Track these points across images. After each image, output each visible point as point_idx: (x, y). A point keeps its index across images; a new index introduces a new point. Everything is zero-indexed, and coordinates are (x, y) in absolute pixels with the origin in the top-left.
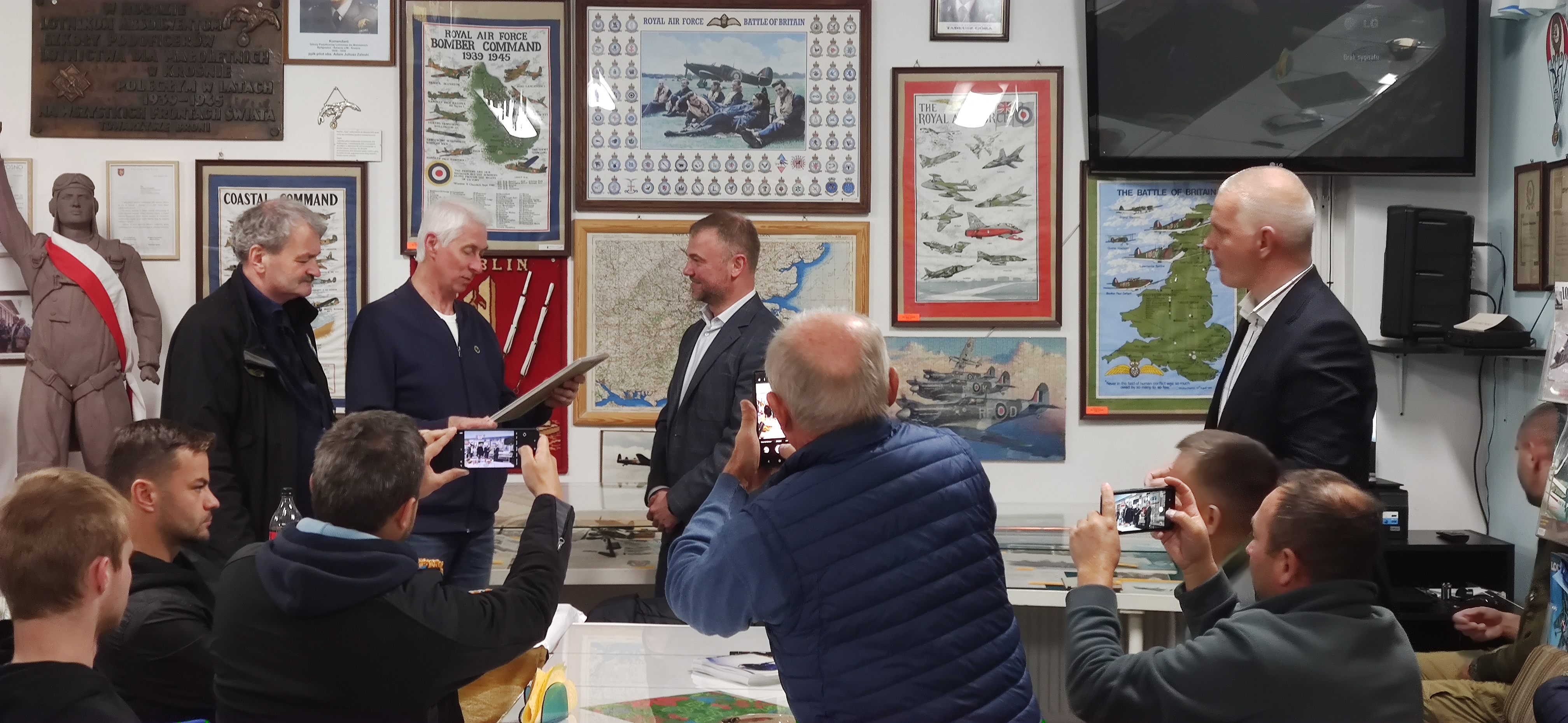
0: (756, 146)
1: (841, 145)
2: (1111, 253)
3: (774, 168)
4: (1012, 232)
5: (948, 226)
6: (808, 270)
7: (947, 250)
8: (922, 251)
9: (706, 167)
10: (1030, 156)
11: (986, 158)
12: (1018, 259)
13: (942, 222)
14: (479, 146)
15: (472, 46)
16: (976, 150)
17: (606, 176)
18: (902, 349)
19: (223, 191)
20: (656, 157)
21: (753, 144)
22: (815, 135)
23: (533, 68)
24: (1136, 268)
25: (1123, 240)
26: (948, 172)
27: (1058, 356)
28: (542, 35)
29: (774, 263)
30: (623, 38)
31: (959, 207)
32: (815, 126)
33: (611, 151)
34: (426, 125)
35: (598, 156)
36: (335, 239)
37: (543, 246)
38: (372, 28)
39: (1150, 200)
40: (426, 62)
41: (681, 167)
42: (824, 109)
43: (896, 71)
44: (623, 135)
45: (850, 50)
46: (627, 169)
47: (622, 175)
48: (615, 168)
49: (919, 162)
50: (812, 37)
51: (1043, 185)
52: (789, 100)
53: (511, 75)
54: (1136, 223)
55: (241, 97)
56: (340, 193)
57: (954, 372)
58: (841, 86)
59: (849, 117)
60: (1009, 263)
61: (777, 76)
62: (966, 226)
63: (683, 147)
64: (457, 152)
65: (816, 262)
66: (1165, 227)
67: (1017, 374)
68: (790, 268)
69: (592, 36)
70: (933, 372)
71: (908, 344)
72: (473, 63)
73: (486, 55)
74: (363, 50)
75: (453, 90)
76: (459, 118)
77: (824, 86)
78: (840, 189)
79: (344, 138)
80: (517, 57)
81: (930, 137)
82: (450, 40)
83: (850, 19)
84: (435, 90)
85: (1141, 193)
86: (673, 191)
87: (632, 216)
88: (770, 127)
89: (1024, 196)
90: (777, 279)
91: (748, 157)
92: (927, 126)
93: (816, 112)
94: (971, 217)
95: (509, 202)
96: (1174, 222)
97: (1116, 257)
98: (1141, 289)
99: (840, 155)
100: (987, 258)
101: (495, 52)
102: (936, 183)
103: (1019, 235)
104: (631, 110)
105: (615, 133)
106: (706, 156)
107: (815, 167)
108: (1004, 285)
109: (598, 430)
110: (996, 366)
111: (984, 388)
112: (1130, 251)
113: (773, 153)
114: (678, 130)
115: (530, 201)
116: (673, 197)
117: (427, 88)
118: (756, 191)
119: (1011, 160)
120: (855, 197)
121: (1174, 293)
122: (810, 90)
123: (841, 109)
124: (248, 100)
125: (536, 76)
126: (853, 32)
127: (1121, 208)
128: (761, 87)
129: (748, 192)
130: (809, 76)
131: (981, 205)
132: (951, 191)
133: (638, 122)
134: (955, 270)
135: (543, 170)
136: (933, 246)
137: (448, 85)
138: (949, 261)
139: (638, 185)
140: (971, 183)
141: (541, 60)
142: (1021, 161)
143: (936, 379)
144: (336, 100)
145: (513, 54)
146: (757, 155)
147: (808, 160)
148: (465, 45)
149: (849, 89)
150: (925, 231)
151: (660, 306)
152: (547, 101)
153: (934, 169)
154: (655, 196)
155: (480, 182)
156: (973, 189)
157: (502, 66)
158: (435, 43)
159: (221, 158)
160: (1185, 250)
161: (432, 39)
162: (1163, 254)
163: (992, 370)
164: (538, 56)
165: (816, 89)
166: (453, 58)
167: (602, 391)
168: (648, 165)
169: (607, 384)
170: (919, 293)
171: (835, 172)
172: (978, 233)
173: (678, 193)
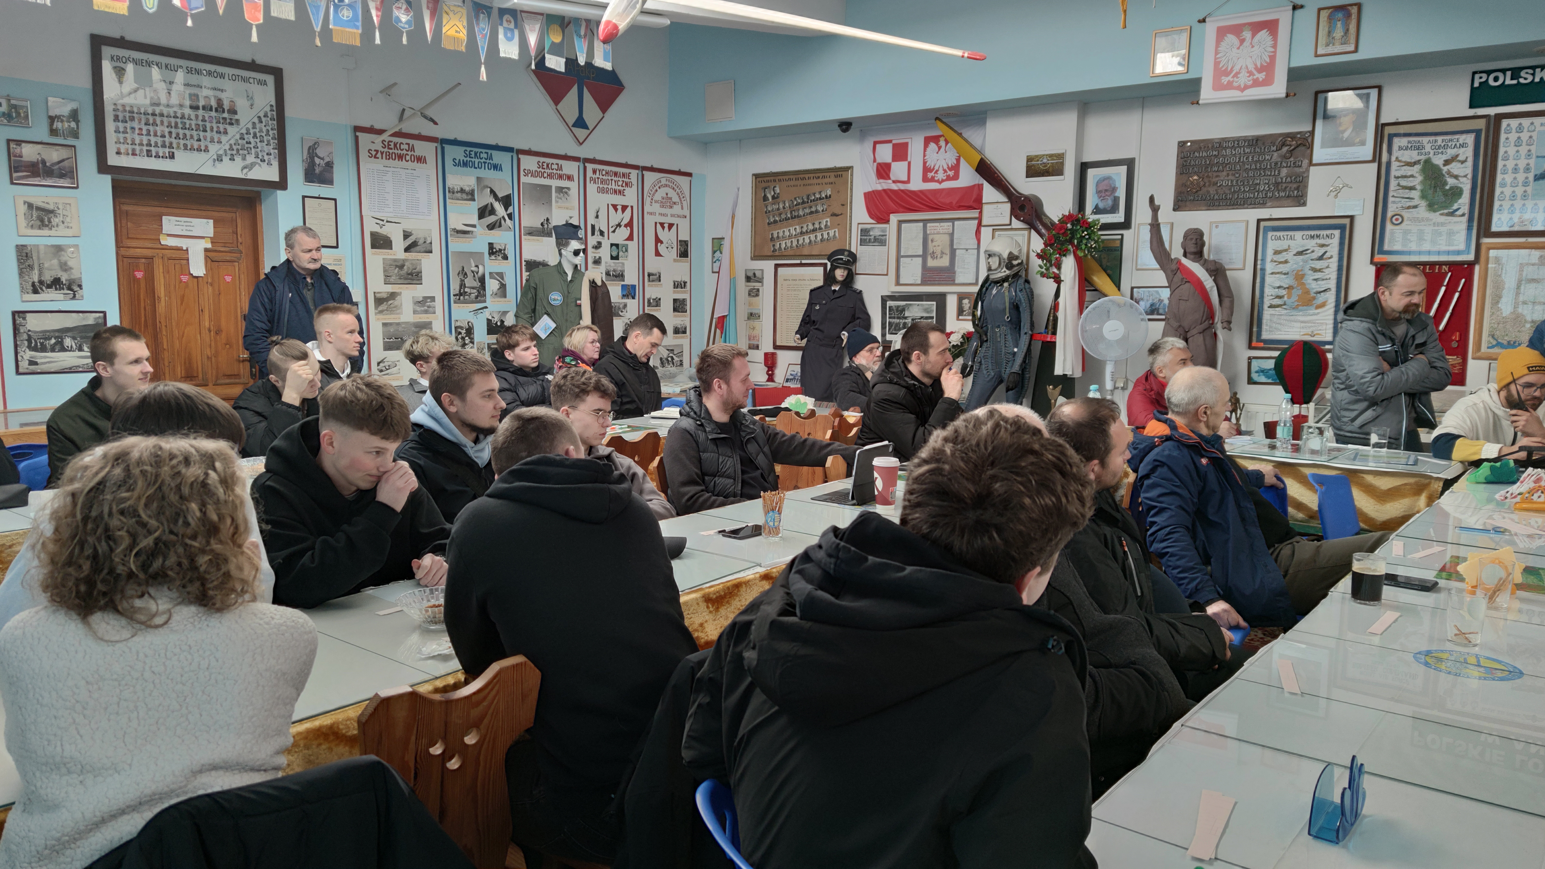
14: (1423, 203)
15: (1423, 148)
17: (1505, 217)
19: (1270, 234)
23: (1461, 158)
28: (1470, 139)
30: (1525, 136)
33: (1510, 203)
34: (1391, 194)
35: (1501, 206)
36: (1331, 257)
37: (1460, 258)
38: (1363, 143)
40: (1394, 159)
44: (1519, 193)
46: (1521, 213)
47: (1517, 217)
48: (1512, 212)
53: (1447, 162)
55: (1284, 185)
56: (1337, 233)
64: (1409, 208)
69: (1503, 137)
72: (1423, 158)
73: (1432, 152)
75: (1409, 174)
76: (1412, 188)
79: (1342, 203)
80: (1451, 152)
82: (1410, 146)
84: (1398, 174)
87: (1522, 240)
95: (1440, 234)
101: (1438, 150)
104: (1527, 178)
105: (1514, 192)
109: (1487, 363)
115: (1453, 233)
117: (1394, 172)
124: (1288, 187)
125: (1463, 162)
133: (1531, 185)
135: (1463, 215)
137: (1408, 170)
139: (1527, 222)
141: (1468, 153)
144: (1338, 183)
145: (1449, 151)
148: (1419, 148)
152: (1470, 176)
154: (1539, 228)
155: (1423, 223)
157: (1441, 158)
158: (1400, 148)
159: (1271, 217)
161: (1399, 146)
164: (1466, 151)
166: (1410, 156)
167: (1492, 340)
169: (1496, 337)
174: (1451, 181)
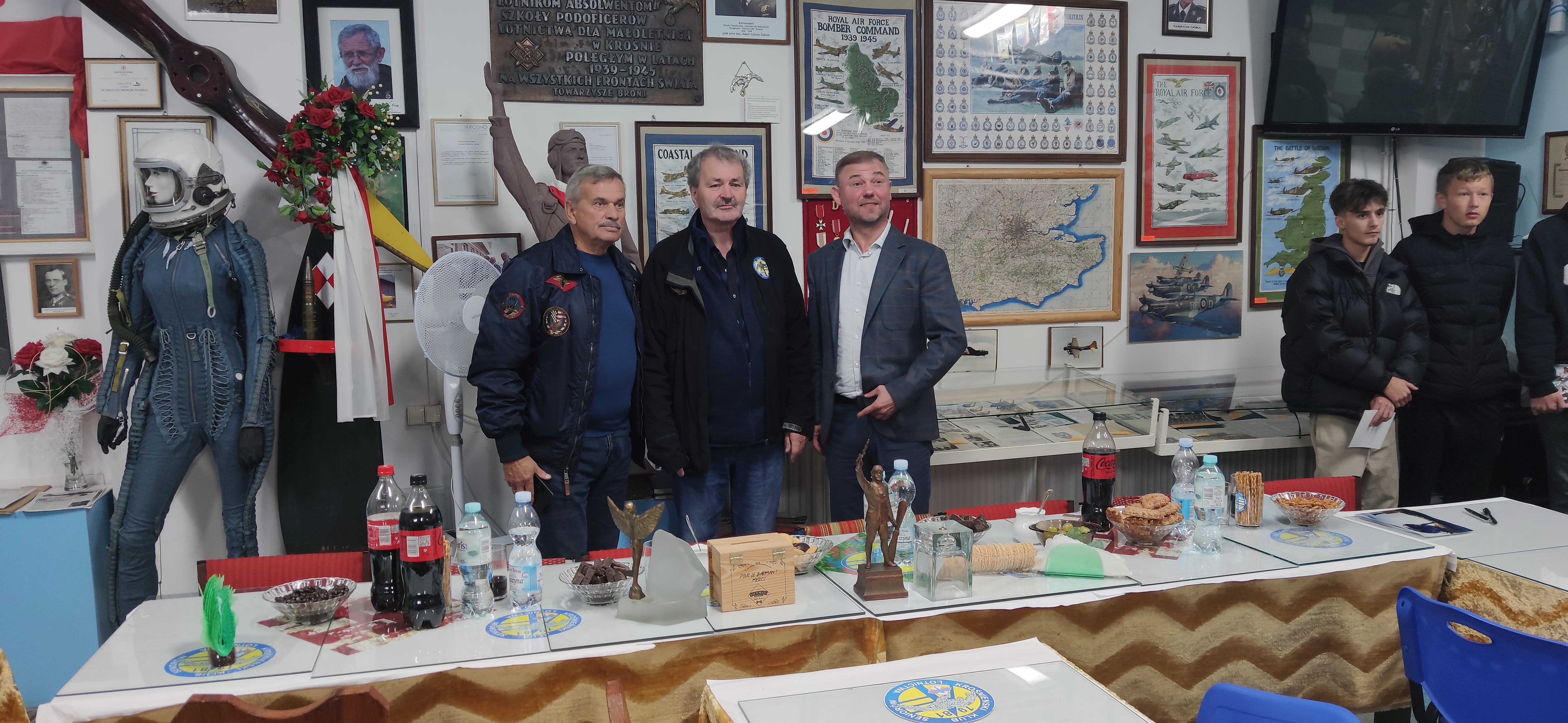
0: (1051, 111)
1: (1106, 111)
2: (1270, 191)
3: (1062, 128)
4: (1211, 176)
5: (1172, 172)
6: (1083, 205)
7: (1172, 189)
8: (1156, 189)
9: (1016, 128)
10: (1223, 121)
11: (1197, 122)
12: (1215, 195)
13: (1169, 168)
14: (855, 109)
15: (848, 29)
16: (1191, 116)
17: (946, 134)
18: (1143, 262)
19: (656, 147)
20: (981, 119)
21: (1049, 110)
22: (1090, 103)
23: (893, 48)
24: (1284, 201)
25: (1277, 181)
26: (1173, 132)
27: (1238, 263)
28: (899, 22)
29: (1061, 200)
30: (958, 25)
31: (1181, 158)
32: (1090, 97)
33: (950, 115)
34: (815, 94)
35: (940, 119)
37: (902, 190)
38: (772, 14)
39: (1293, 153)
40: (814, 42)
41: (999, 128)
42: (1096, 84)
43: (1142, 57)
44: (958, 103)
45: (1113, 40)
46: (961, 129)
47: (957, 134)
48: (952, 128)
49: (1155, 124)
50: (1088, 29)
51: (1231, 143)
52: (1073, 77)
53: (877, 53)
54: (1284, 169)
55: (670, 69)
56: (750, 149)
57: (1176, 278)
58: (1107, 66)
59: (1112, 91)
60: (1210, 198)
61: (1065, 58)
62: (1184, 172)
63: (1001, 112)
65: (1089, 199)
66: (1300, 173)
67: (1214, 278)
68: (1071, 204)
69: (936, 24)
70: (1162, 278)
71: (1147, 258)
72: (848, 43)
73: (859, 36)
74: (765, 31)
75: (834, 65)
76: (839, 88)
77: (1096, 66)
78: (1106, 144)
79: (753, 104)
80: (882, 39)
81: (1162, 106)
82: (831, 24)
83: (1113, 16)
84: (821, 65)
85: (1288, 149)
86: (993, 145)
87: (963, 166)
88: (1060, 97)
89: (1219, 150)
90: (1063, 212)
91: (1045, 120)
92: (1161, 98)
93: (1090, 86)
94: (1187, 165)
96: (1306, 169)
97: (1273, 193)
98: (1287, 216)
99: (1106, 118)
100: (1196, 194)
101: (865, 35)
102: (1166, 140)
103: (1215, 178)
104: (964, 83)
105: (952, 101)
106: (1016, 118)
107: (1090, 129)
108: (1206, 214)
110: (1201, 272)
111: (1194, 288)
112: (1281, 189)
113: (1062, 116)
114: (997, 99)
115: (891, 154)
116: (993, 150)
117: (815, 63)
118: (1050, 146)
119: (1211, 124)
120: (1115, 150)
121: (1304, 219)
122: (1086, 69)
123: (1107, 84)
124: (676, 71)
126: (1115, 26)
127: (1276, 159)
128: (1054, 66)
129: (1045, 146)
130: (1086, 59)
131: (1193, 156)
132: (1174, 145)
133: (969, 92)
134: (1177, 203)
135: (901, 130)
136: (1163, 186)
137: (832, 61)
138: (1173, 197)
139: (968, 142)
140: (1187, 141)
141: (899, 42)
142: (1218, 125)
143: (1166, 282)
144: (744, 72)
145: (879, 37)
146: (1051, 117)
147: (1085, 122)
148: (843, 29)
149: (1112, 69)
150: (1158, 175)
151: (982, 235)
152: (904, 75)
153: (1166, 130)
154: (980, 150)
155: (856, 138)
156: (1188, 145)
157: (870, 46)
158: (821, 27)
159: (654, 120)
160: (1311, 188)
161: (819, 23)
162: (1300, 191)
163: (1199, 275)
164: (897, 39)
165: (1091, 68)
166: (834, 39)
168: (976, 126)
170: (1155, 221)
171: (1103, 131)
172: (1189, 177)
173: (996, 148)
174: (883, 80)
